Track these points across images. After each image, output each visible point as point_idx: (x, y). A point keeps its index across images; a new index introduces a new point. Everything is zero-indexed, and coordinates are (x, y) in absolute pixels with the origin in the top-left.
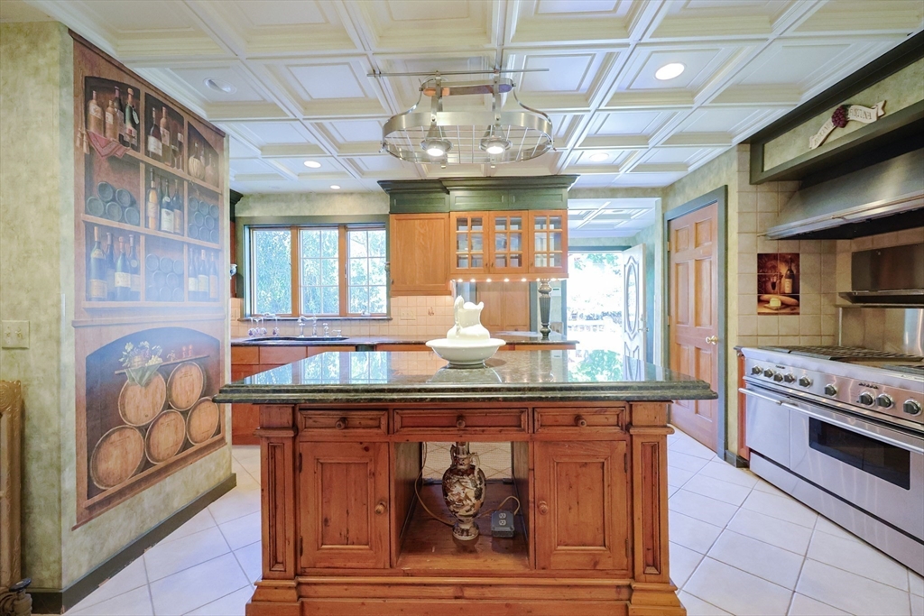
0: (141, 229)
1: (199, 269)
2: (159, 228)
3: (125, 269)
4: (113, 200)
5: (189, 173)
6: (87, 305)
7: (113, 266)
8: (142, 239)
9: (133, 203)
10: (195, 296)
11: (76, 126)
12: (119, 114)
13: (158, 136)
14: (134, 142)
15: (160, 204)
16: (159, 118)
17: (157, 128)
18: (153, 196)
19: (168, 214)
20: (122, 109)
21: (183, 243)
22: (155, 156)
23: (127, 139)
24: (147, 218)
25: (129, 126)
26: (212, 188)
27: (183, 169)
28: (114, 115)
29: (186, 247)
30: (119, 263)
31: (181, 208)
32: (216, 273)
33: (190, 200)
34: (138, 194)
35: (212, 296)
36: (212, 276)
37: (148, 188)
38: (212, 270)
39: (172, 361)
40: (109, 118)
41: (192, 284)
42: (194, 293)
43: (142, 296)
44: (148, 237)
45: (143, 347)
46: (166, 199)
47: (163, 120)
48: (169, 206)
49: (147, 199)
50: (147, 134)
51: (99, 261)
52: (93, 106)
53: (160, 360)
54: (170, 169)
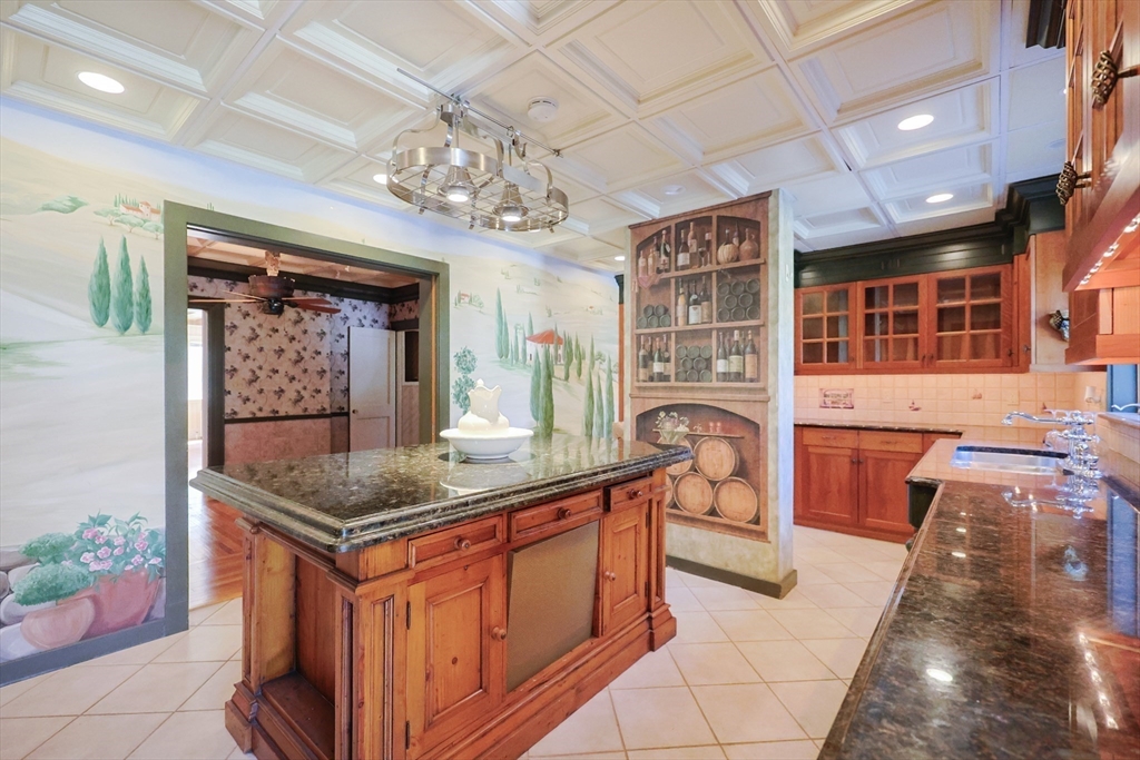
0: (673, 328)
1: (730, 351)
2: (687, 323)
3: (660, 360)
4: (653, 314)
5: (718, 263)
6: (637, 384)
7: (652, 359)
8: (673, 335)
9: (666, 311)
10: (726, 376)
11: (632, 278)
12: (656, 253)
13: (686, 249)
14: (667, 267)
15: (689, 305)
16: (686, 235)
17: (686, 243)
18: (681, 300)
19: (695, 309)
20: (658, 249)
21: (711, 329)
22: (684, 268)
23: (662, 267)
24: (676, 319)
25: (663, 257)
26: (748, 262)
27: (711, 262)
28: (654, 257)
29: (714, 333)
30: (656, 356)
31: (708, 298)
32: (755, 351)
33: (719, 288)
34: (670, 303)
35: (748, 376)
36: (749, 358)
37: (677, 295)
38: (748, 349)
39: (698, 433)
40: (650, 261)
41: (720, 366)
42: (724, 374)
43: (673, 378)
44: (676, 332)
45: (673, 417)
46: (694, 297)
47: (691, 234)
48: (696, 302)
49: (676, 304)
50: (677, 253)
51: (644, 357)
52: (641, 260)
53: (687, 429)
54: (698, 271)
